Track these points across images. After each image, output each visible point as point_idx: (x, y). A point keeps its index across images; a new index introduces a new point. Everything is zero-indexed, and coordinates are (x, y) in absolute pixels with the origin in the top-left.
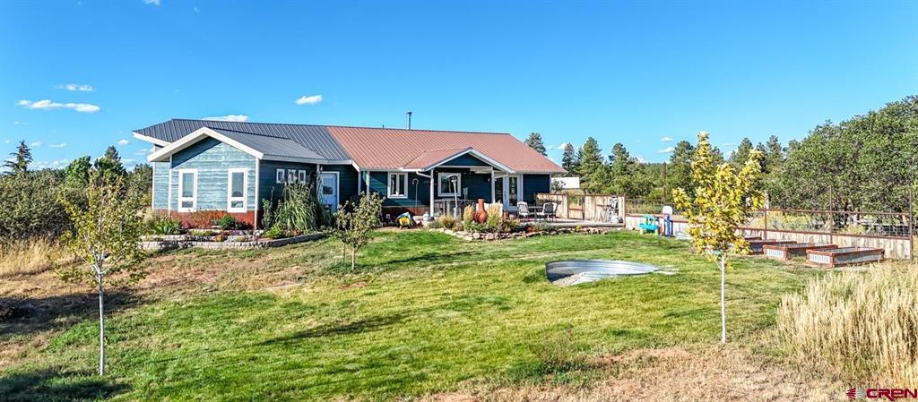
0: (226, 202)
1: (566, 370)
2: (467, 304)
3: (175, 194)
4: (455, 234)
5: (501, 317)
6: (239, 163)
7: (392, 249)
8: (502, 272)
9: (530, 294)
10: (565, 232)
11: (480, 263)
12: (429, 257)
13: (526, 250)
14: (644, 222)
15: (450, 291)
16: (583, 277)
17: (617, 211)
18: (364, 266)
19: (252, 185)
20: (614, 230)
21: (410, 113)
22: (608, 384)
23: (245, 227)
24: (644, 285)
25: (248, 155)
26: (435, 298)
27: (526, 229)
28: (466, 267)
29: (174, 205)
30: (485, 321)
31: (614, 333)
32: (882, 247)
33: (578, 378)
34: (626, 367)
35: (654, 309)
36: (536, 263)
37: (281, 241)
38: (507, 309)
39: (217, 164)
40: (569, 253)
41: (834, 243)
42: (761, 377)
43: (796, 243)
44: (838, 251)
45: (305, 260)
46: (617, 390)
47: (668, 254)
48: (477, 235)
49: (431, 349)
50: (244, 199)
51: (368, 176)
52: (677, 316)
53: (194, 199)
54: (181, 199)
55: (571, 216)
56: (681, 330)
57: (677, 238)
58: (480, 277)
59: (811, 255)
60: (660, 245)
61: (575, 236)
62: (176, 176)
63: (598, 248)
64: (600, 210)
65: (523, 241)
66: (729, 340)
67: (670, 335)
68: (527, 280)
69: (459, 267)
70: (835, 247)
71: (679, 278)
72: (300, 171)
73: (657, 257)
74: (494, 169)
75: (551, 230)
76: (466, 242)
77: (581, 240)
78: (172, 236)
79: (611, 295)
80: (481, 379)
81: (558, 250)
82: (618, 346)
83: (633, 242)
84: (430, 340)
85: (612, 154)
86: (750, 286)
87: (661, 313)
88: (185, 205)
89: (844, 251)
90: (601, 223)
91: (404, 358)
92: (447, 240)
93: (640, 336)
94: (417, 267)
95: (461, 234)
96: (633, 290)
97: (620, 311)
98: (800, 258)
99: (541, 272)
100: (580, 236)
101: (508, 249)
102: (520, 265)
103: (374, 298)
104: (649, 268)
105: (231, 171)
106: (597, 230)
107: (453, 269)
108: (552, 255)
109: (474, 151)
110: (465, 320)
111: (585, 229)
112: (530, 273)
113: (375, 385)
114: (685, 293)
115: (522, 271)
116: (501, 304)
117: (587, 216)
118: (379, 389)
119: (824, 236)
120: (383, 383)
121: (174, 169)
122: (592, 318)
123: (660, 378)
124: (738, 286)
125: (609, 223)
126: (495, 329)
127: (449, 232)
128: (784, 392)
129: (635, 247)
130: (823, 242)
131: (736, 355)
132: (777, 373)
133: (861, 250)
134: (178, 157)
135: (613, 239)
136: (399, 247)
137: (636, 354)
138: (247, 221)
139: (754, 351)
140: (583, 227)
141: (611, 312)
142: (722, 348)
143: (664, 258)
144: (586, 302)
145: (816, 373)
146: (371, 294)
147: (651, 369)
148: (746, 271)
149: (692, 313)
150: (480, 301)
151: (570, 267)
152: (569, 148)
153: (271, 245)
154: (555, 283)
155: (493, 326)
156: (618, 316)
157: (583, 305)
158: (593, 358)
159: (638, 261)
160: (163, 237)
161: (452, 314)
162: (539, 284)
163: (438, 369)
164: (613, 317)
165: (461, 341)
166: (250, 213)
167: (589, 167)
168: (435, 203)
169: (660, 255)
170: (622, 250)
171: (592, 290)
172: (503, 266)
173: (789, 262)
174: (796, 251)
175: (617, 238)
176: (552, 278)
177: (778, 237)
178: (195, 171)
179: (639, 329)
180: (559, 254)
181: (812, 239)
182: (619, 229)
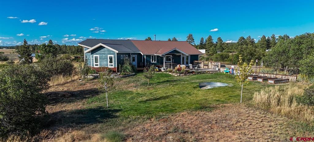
0: (108, 65)
1: (206, 108)
2: (181, 94)
3: (93, 62)
4: (172, 74)
5: (190, 97)
6: (111, 54)
7: (156, 79)
8: (187, 85)
9: (195, 91)
10: (203, 73)
11: (181, 83)
12: (168, 81)
13: (193, 79)
14: (226, 70)
15: (175, 90)
16: (209, 87)
17: (218, 67)
18: (151, 84)
19: (115, 60)
20: (217, 72)
21: (155, 35)
22: (215, 111)
23: (114, 72)
24: (224, 89)
25: (113, 52)
26: (172, 92)
27: (192, 72)
28: (178, 84)
29: (93, 65)
30: (186, 98)
31: (216, 101)
32: (289, 78)
33: (209, 110)
34: (219, 108)
35: (226, 95)
36: (196, 83)
37: (125, 76)
38: (191, 95)
39: (104, 54)
40: (205, 80)
41: (277, 77)
42: (247, 109)
43: (267, 77)
44: (277, 79)
45: (134, 81)
46: (217, 112)
47: (231, 80)
48: (178, 75)
49: (175, 104)
50: (113, 64)
51: (145, 56)
52: (231, 97)
53: (98, 64)
54: (95, 64)
55: (204, 67)
56: (232, 100)
57: (235, 75)
58: (182, 87)
59: (269, 81)
60: (230, 77)
61: (206, 74)
62: (93, 57)
63: (212, 78)
64: (213, 66)
65: (192, 76)
66: (242, 102)
67: (229, 101)
68: (194, 88)
69: (176, 84)
70: (277, 78)
71: (233, 87)
72: (126, 55)
73: (228, 81)
74: (182, 54)
75: (199, 73)
76: (175, 76)
77: (207, 76)
78: (95, 74)
79: (216, 92)
80: (188, 110)
81: (202, 79)
82: (217, 103)
83: (222, 76)
84: (174, 102)
85: (217, 41)
86: (251, 89)
87: (228, 96)
88: (96, 65)
89: (278, 79)
90: (213, 70)
91: (170, 106)
92: (170, 76)
93: (222, 101)
94: (165, 84)
95: (174, 74)
96: (221, 90)
97: (218, 96)
98: (266, 81)
99: (198, 86)
100: (207, 74)
101: (187, 79)
102: (192, 84)
103: (157, 92)
104: (226, 85)
105: (109, 56)
106: (212, 72)
107: (174, 85)
108: (200, 81)
109: (177, 49)
110: (181, 98)
111: (209, 72)
112: (195, 86)
113: (166, 111)
114: (234, 91)
115: (193, 85)
116: (189, 94)
117: (209, 68)
118: (168, 111)
119: (274, 75)
120: (168, 110)
121: (92, 55)
122: (211, 97)
123: (226, 110)
124: (247, 89)
125: (216, 70)
126: (189, 100)
127: (170, 73)
128: (251, 112)
129: (222, 78)
130: (274, 77)
131: (243, 106)
132: (250, 109)
133: (283, 79)
134: (93, 52)
135: (217, 75)
136: (158, 78)
137: (221, 105)
138: (114, 70)
139: (247, 104)
140: (208, 71)
141: (216, 96)
142: (240, 104)
143: (230, 81)
144: (210, 93)
145: (258, 109)
146: (156, 91)
147: (224, 108)
148: (250, 85)
149: (235, 96)
150: (184, 93)
151: (205, 84)
152: (202, 39)
153: (123, 77)
154: (201, 88)
155: (189, 99)
156: (217, 97)
157: (209, 94)
158: (212, 106)
159: (223, 82)
160: (93, 74)
161: (178, 96)
162: (197, 89)
163: (179, 108)
164: (216, 97)
165: (182, 102)
166: (115, 68)
167: (209, 45)
168: (165, 64)
169: (229, 80)
170: (219, 79)
171: (211, 90)
172: (187, 84)
173: (263, 82)
174: (266, 79)
175: (218, 75)
176: (201, 87)
177: (262, 75)
178: (98, 56)
179: (222, 100)
180: (202, 80)
181: (271, 76)
182: (218, 72)
